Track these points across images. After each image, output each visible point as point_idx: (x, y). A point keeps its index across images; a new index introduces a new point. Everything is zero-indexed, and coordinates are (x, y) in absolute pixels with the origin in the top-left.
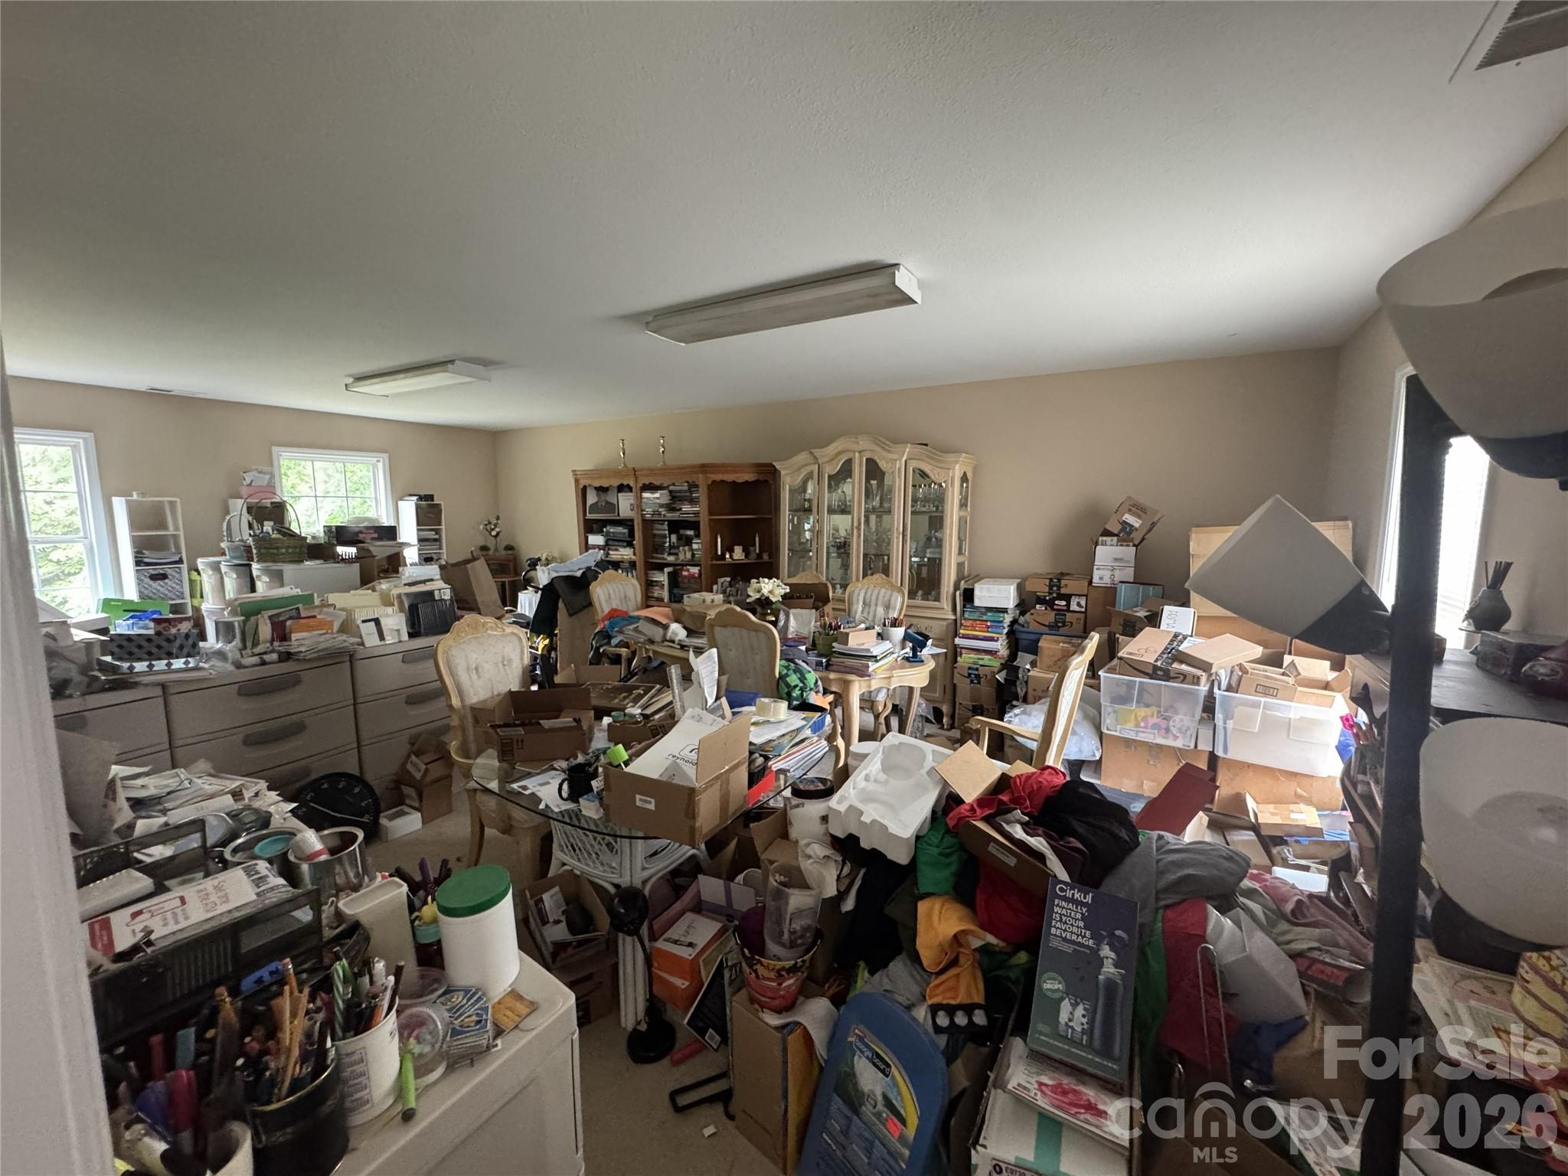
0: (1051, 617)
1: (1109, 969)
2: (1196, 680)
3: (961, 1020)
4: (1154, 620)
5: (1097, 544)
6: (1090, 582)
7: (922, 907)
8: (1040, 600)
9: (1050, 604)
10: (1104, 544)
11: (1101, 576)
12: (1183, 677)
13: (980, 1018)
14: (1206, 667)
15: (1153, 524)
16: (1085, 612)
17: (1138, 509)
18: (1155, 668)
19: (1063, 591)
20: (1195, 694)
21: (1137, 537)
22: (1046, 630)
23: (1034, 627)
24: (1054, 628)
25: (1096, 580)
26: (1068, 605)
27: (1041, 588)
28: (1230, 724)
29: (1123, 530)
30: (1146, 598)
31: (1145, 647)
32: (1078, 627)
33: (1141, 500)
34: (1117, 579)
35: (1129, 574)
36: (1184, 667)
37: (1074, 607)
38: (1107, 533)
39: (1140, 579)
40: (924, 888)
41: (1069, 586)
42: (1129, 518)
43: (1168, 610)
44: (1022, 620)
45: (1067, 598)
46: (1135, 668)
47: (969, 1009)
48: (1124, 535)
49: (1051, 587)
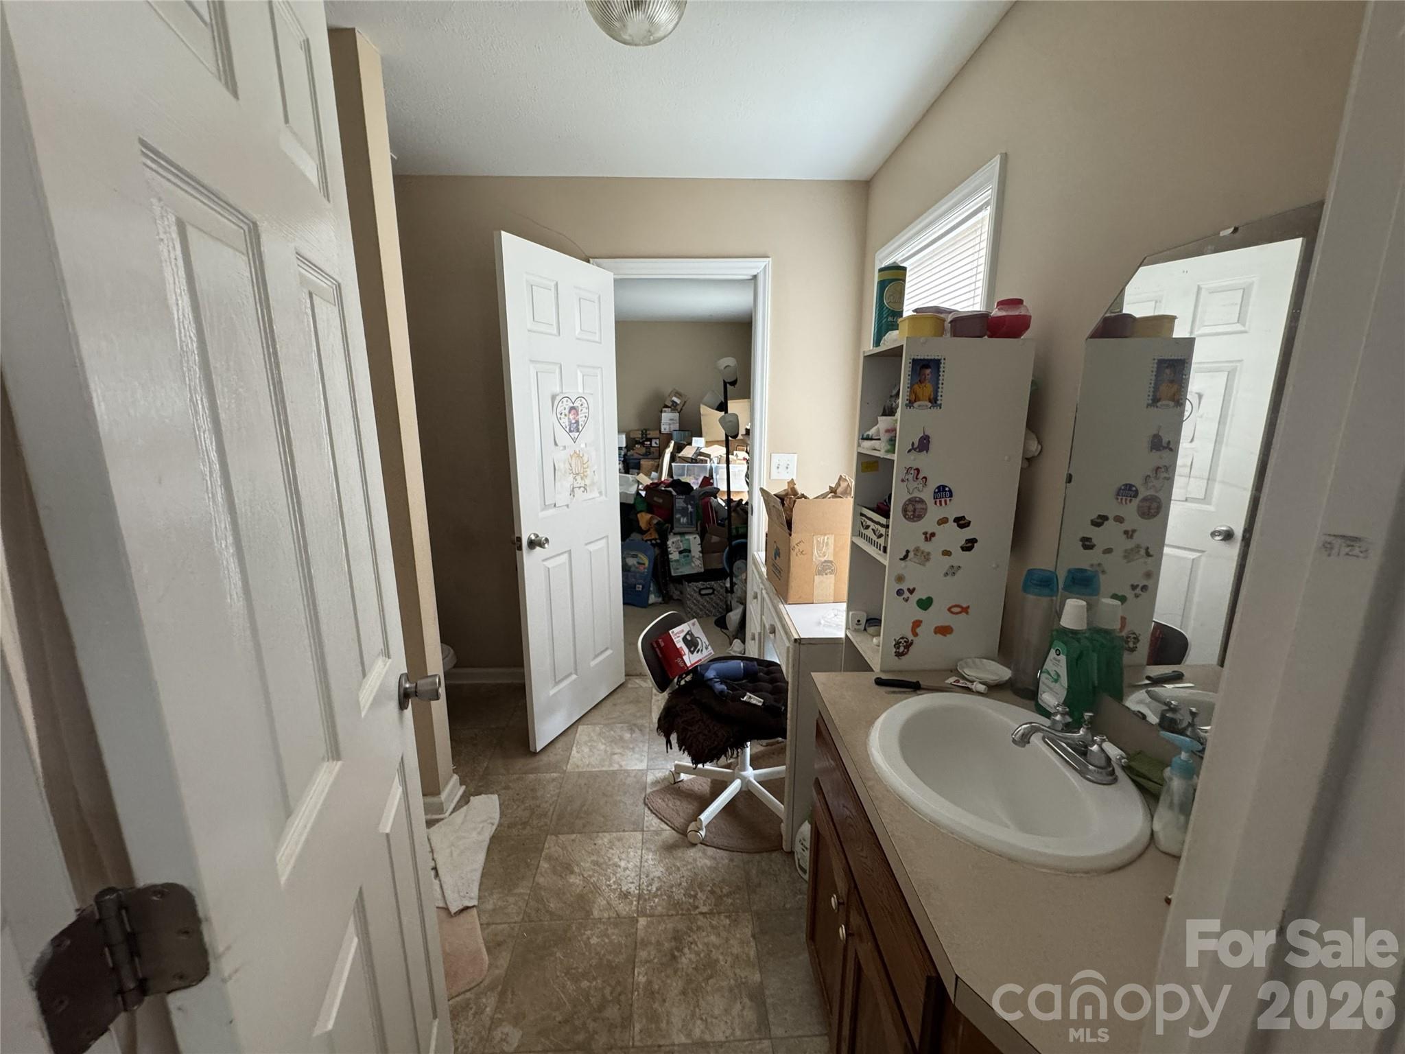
0: (643, 450)
1: (690, 509)
2: (706, 462)
3: (654, 542)
4: (690, 444)
5: (661, 412)
6: (660, 431)
7: (639, 515)
8: (638, 442)
9: (642, 444)
10: (665, 412)
11: (665, 428)
12: (702, 461)
13: (658, 541)
14: (708, 456)
15: (685, 402)
16: (659, 447)
17: (678, 395)
18: (692, 459)
19: (648, 436)
20: (706, 467)
21: (679, 408)
22: (641, 457)
23: (636, 456)
24: (647, 455)
25: (663, 430)
26: (651, 444)
27: (638, 435)
28: (718, 477)
29: (673, 405)
30: (685, 436)
31: (688, 452)
32: (656, 454)
33: (681, 391)
34: (672, 429)
35: (677, 426)
36: (702, 458)
37: (654, 445)
38: (666, 406)
39: (682, 428)
40: (638, 509)
41: (651, 434)
42: (675, 399)
43: (694, 439)
44: (629, 453)
45: (650, 440)
46: (685, 460)
47: (655, 539)
48: (674, 407)
49: (642, 434)
